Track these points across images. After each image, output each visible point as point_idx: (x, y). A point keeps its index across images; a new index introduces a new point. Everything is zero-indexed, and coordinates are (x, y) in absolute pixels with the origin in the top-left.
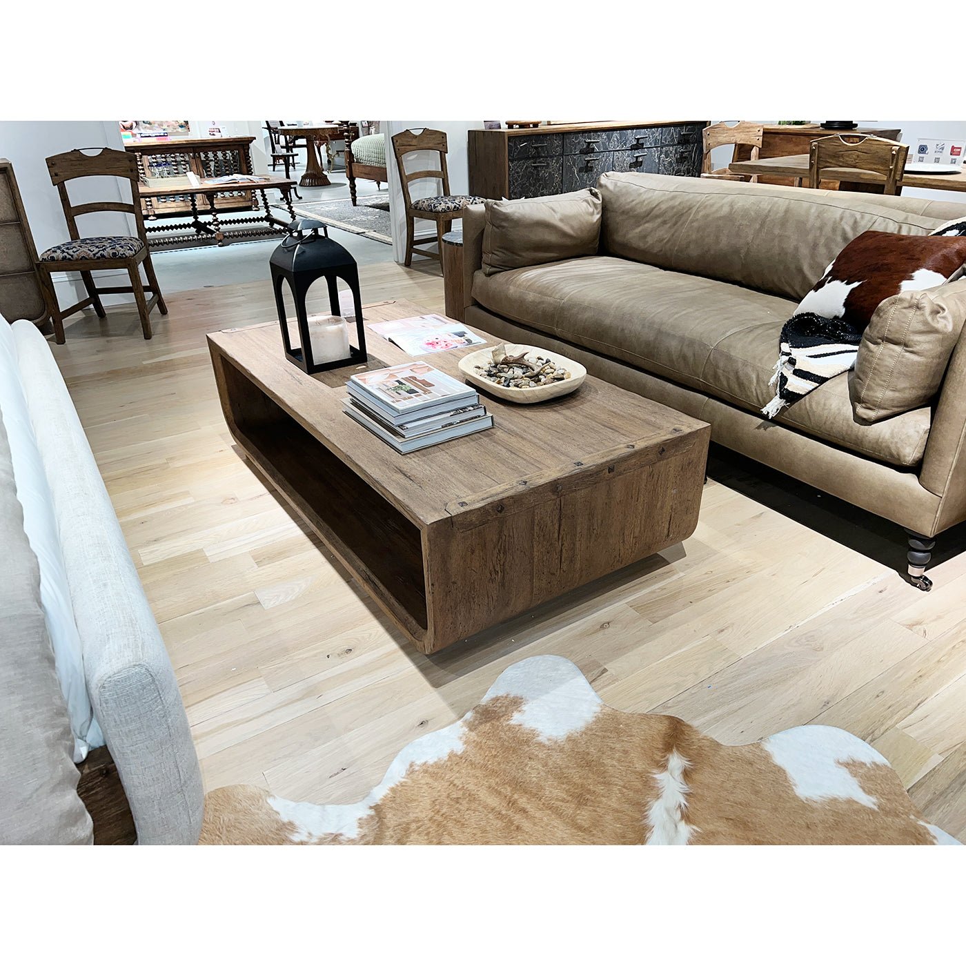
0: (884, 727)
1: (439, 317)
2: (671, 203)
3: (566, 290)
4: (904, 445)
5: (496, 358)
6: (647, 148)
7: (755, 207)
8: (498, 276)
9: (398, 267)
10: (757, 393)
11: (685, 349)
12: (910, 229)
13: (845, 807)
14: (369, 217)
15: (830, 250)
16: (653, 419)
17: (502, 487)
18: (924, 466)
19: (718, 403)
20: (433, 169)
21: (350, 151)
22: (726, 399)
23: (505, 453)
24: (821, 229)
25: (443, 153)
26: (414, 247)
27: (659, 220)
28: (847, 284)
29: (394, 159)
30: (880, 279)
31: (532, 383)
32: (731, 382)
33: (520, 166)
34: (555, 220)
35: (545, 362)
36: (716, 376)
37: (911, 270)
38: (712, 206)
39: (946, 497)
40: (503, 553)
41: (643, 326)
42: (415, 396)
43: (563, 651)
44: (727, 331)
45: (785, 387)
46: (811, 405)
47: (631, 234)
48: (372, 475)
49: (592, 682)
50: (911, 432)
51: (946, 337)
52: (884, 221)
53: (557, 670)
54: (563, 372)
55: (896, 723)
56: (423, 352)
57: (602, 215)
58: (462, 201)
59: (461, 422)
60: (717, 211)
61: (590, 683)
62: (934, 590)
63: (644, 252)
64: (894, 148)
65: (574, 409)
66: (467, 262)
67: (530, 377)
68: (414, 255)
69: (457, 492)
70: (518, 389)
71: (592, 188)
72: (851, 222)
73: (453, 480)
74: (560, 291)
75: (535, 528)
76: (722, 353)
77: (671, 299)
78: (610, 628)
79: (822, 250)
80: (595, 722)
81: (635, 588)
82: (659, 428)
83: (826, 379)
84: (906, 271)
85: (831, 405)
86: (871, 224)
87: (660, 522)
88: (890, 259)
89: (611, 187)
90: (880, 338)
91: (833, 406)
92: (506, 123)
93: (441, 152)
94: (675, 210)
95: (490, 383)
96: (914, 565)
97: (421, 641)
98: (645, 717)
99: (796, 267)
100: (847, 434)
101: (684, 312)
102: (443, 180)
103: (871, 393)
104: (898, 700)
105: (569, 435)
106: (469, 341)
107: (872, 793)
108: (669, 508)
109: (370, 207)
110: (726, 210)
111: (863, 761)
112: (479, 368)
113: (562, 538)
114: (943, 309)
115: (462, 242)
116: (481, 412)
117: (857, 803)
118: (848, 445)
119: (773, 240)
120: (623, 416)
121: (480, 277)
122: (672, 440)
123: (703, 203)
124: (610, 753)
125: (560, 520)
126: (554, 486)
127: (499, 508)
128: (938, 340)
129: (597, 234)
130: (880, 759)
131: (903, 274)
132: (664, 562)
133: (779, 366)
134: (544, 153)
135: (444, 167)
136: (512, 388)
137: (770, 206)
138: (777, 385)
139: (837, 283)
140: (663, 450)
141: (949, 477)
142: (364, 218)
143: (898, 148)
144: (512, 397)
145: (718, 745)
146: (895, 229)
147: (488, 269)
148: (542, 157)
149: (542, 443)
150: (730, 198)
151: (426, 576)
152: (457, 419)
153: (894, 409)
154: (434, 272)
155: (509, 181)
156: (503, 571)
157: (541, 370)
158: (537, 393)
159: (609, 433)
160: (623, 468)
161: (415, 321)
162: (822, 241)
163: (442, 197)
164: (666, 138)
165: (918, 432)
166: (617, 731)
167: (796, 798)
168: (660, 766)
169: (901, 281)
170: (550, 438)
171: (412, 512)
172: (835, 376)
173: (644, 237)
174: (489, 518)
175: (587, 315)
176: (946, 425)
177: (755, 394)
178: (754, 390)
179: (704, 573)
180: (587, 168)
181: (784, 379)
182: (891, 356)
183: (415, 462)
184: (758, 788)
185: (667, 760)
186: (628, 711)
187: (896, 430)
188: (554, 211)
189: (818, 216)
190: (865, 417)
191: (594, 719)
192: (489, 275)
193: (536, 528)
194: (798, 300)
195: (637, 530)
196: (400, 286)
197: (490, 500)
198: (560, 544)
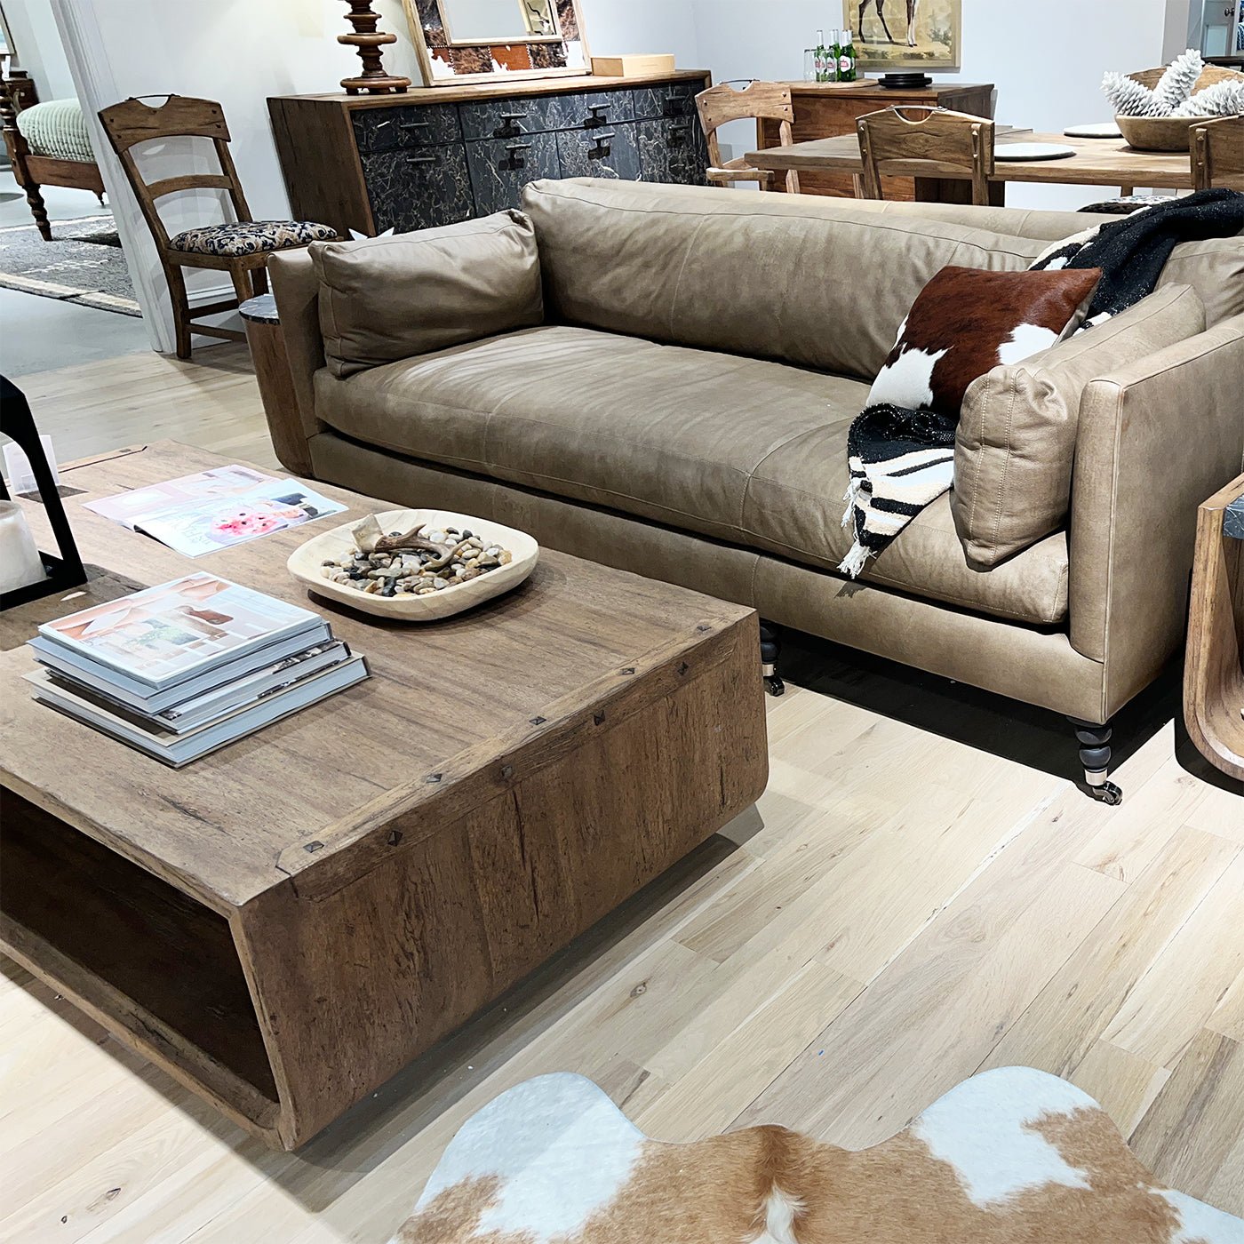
0: (1084, 1044)
1: (244, 470)
2: (651, 232)
3: (494, 394)
4: (1040, 593)
5: (363, 542)
6: (613, 124)
7: (783, 236)
8: (363, 378)
9: (165, 362)
10: (827, 540)
11: (709, 482)
12: (1003, 259)
13: (1045, 1198)
14: (86, 263)
15: (900, 299)
16: (664, 615)
17: (395, 794)
18: (1073, 621)
19: (776, 562)
20: (206, 171)
21: (17, 133)
22: (785, 554)
23: (396, 726)
24: (882, 265)
25: (222, 142)
26: (192, 321)
27: (639, 261)
28: (930, 353)
29: (114, 157)
30: (970, 344)
31: (439, 582)
32: (787, 528)
33: (383, 163)
34: (453, 270)
35: (460, 536)
36: (763, 522)
37: (1007, 327)
38: (717, 234)
39: (1109, 661)
40: (417, 916)
41: (635, 449)
42: (193, 647)
43: (566, 1063)
44: (767, 446)
45: (864, 528)
46: (906, 550)
47: (598, 287)
48: (108, 826)
49: (623, 1104)
50: (1046, 573)
51: (1061, 430)
52: (968, 248)
53: (558, 1101)
54: (494, 551)
55: (1101, 1033)
56: (216, 546)
57: (540, 256)
58: (278, 231)
59: (300, 679)
60: (725, 244)
61: (620, 1108)
62: (1126, 801)
63: (622, 315)
64: (973, 125)
65: (524, 616)
66: (295, 355)
67: (435, 570)
68: (194, 336)
69: (301, 823)
70: (415, 597)
71: (513, 210)
72: (923, 253)
73: (292, 801)
74: (484, 394)
75: (473, 854)
76: (765, 484)
77: (675, 398)
78: (646, 995)
79: (890, 300)
80: (635, 1179)
81: (685, 905)
82: (674, 630)
83: (920, 508)
84: (1002, 330)
85: (933, 547)
86: (949, 255)
87: (705, 785)
88: (979, 312)
89: (547, 207)
90: (977, 440)
91: (937, 549)
92: (343, 85)
93: (216, 140)
94: (660, 244)
95: (356, 593)
96: (1092, 769)
97: (271, 1129)
98: (721, 1141)
99: (858, 330)
100: (962, 588)
101: (699, 419)
102: (232, 192)
103: (982, 524)
104: (1098, 993)
105: (517, 668)
106: (312, 512)
107: (1079, 1162)
108: (715, 756)
109: (86, 240)
110: (739, 241)
111: (1061, 1111)
112: (332, 564)
113: (531, 858)
114: (1051, 389)
115: (277, 317)
116: (340, 654)
117: (1061, 1186)
118: (967, 604)
119: (817, 287)
120: (612, 617)
121: (325, 381)
122: (697, 648)
123: (702, 230)
124: (665, 1230)
125: (520, 828)
126: (497, 771)
127: (392, 835)
128: (1052, 435)
129: (537, 288)
130: (1085, 1101)
131: (998, 334)
132: (729, 846)
133: (852, 495)
134: (427, 138)
135: (229, 168)
136: (402, 597)
137: (804, 233)
138: (853, 524)
139: (914, 352)
140: (685, 667)
141: (1107, 632)
142: (74, 265)
143: (979, 125)
144: (401, 613)
145: (845, 1154)
146: (984, 260)
147: (340, 367)
148: (425, 146)
149: (468, 692)
150: (742, 221)
151: (255, 1004)
152: (290, 675)
153: (1016, 542)
154: (242, 365)
155: (368, 191)
156: (423, 949)
157: (454, 553)
158: (449, 599)
159: (590, 653)
160: (620, 711)
161: (193, 484)
162: (888, 284)
163: (234, 226)
164: (641, 106)
165: (1054, 572)
166: (675, 1184)
167: (972, 1210)
168: (753, 1227)
169: (998, 346)
170: (482, 680)
171: (204, 887)
172: (932, 501)
173: (617, 291)
174: (375, 860)
175: (537, 436)
176: (1086, 557)
177: (825, 544)
178: (822, 537)
179: (795, 850)
180: (514, 163)
181: (860, 515)
182: (997, 466)
183: (207, 779)
184: (912, 1212)
185: (765, 1209)
186: (690, 1140)
187: (1025, 573)
188: (449, 255)
189: (876, 246)
190: (981, 559)
191: (633, 1174)
192: (344, 376)
193: (476, 854)
194: (869, 379)
195: (668, 809)
196: (174, 399)
197: (369, 827)
198: (529, 869)
